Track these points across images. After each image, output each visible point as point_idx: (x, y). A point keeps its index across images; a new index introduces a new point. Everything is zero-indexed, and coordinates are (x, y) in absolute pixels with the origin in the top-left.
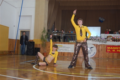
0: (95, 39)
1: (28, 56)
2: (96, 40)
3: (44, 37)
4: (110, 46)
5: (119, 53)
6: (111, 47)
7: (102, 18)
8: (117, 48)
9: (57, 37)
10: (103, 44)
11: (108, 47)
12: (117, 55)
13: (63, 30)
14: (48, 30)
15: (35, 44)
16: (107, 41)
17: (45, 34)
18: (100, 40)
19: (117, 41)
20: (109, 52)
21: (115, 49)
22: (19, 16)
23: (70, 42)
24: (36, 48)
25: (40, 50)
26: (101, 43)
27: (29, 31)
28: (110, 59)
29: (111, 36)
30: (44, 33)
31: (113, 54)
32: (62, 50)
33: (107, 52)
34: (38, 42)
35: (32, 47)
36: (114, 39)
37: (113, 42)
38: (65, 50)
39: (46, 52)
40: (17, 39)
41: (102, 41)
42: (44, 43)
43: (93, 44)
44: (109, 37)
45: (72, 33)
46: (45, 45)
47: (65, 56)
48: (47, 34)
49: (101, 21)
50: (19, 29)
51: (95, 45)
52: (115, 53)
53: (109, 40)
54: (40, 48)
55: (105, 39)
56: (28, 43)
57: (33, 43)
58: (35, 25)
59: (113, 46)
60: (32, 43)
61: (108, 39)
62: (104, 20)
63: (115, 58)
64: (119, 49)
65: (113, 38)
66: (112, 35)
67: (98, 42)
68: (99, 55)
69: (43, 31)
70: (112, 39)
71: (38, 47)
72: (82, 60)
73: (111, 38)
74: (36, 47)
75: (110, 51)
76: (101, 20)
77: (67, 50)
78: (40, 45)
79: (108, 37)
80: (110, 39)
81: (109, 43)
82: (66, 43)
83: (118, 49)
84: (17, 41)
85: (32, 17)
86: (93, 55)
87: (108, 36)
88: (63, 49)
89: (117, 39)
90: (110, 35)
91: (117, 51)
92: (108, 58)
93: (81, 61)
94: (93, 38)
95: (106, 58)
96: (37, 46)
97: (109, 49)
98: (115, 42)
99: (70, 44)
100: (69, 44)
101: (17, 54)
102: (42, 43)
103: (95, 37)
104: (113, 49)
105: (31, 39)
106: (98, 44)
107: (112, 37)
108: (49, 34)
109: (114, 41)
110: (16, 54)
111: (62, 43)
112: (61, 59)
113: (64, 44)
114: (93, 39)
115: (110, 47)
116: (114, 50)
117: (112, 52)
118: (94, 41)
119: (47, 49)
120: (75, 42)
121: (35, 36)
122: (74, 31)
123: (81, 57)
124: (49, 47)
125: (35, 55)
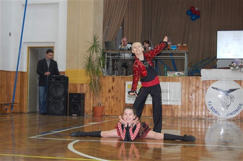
0: (241, 67)
1: (51, 116)
3: (96, 64)
13: (148, 43)
14: (107, 44)
15: (69, 82)
17: (96, 56)
22: (23, 5)
23: (170, 74)
24: (71, 94)
25: (84, 99)
27: (53, 47)
30: (95, 53)
35: (60, 93)
39: (102, 105)
40: (19, 71)
42: (95, 80)
43: (235, 81)
45: (174, 49)
46: (97, 86)
48: (104, 54)
50: (24, 43)
54: (84, 94)
56: (51, 79)
57: (64, 80)
58: (67, 29)
60: (62, 81)
69: (93, 46)
71: (78, 92)
72: (203, 125)
74: (73, 92)
78: (85, 86)
84: (19, 75)
85: (58, 8)
93: (202, 128)
94: (236, 62)
96: (76, 90)
99: (169, 81)
100: (164, 80)
101: (21, 113)
102: (89, 78)
103: (240, 61)
108: (108, 54)
110: (18, 113)
114: (235, 67)
118: (239, 70)
119: (104, 97)
120: (183, 74)
121: (69, 62)
122: (179, 45)
123: (201, 119)
124: (109, 91)
125: (71, 115)
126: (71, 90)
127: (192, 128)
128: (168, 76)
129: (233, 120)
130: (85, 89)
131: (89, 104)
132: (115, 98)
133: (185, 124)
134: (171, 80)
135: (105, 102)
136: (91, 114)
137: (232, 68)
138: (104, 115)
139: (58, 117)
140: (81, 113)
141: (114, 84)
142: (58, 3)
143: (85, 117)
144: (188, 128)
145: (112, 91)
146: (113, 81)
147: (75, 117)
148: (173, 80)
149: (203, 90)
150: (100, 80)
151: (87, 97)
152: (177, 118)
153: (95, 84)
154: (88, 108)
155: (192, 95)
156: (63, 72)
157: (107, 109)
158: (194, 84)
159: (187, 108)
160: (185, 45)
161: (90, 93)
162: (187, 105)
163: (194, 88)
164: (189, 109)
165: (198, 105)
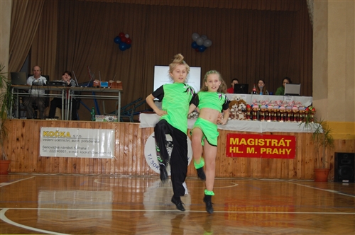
4: (239, 135)
5: (266, 159)
6: (243, 139)
7: (201, 36)
8: (261, 142)
9: (41, 103)
11: (232, 139)
12: (260, 166)
14: (13, 76)
19: (260, 118)
20: (236, 155)
21: (253, 144)
23: (99, 119)
28: (239, 178)
29: (242, 101)
31: (249, 164)
32: (68, 150)
33: (229, 154)
36: (252, 111)
37: (249, 122)
38: (80, 150)
39: (7, 158)
44: (236, 106)
45: (105, 86)
47: (82, 170)
48: (9, 88)
49: (198, 47)
52: (254, 160)
53: (234, 116)
59: (248, 136)
61: (232, 110)
62: (208, 43)
63: (255, 174)
64: (268, 144)
65: (249, 109)
66: (245, 97)
70: (244, 111)
73: (240, 108)
75: (237, 152)
76: (200, 42)
77: (87, 151)
80: (239, 110)
81: (235, 126)
82: (83, 125)
83: (265, 146)
87: (232, 100)
88: (71, 148)
89: (260, 111)
90: (238, 96)
91: (262, 151)
92: (233, 176)
95: (226, 176)
97: (236, 146)
98: (256, 122)
99: (99, 127)
100: (93, 127)
104: (248, 146)
107: (244, 103)
108: (15, 90)
109: (252, 117)
111: (67, 126)
112: (66, 185)
113: (78, 126)
115: (237, 139)
116: (253, 149)
117: (246, 155)
119: (10, 148)
120: (116, 119)
122: (111, 81)
123: (140, 176)
124: (18, 139)
127: (128, 188)
128: (97, 121)
132: (26, 149)
133: (118, 183)
134: (101, 126)
135: (12, 154)
138: (10, 171)
141: (24, 130)
144: (123, 187)
145: (20, 139)
146: (23, 126)
148: (104, 126)
149: (142, 140)
150: (5, 125)
152: (109, 176)
155: (128, 146)
157: (13, 163)
158: (131, 131)
159: (122, 162)
160: (118, 82)
162: (121, 159)
163: (131, 137)
164: (124, 163)
165: (135, 159)
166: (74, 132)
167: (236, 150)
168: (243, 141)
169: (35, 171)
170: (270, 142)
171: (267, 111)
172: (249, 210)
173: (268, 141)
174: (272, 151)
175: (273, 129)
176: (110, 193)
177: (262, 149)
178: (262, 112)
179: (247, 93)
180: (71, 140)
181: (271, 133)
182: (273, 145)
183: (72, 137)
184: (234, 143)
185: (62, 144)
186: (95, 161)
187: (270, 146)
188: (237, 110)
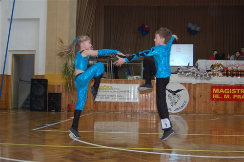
0: (186, 72)
1: (34, 112)
2: (188, 74)
3: (71, 69)
4: (219, 87)
5: (237, 102)
6: (222, 89)
7: (193, 24)
8: (234, 91)
10: (205, 83)
11: (214, 89)
12: (233, 106)
15: (48, 84)
16: (213, 74)
17: (71, 62)
18: (197, 74)
19: (233, 75)
20: (217, 100)
21: (228, 92)
22: (9, 19)
23: (130, 78)
24: (50, 94)
25: (61, 97)
26: (199, 81)
27: (34, 55)
28: (219, 114)
29: (220, 65)
30: (70, 60)
31: (226, 104)
32: (111, 97)
33: (212, 99)
34: (56, 81)
35: (42, 92)
36: (227, 71)
37: (226, 78)
38: (118, 97)
39: (75, 103)
40: (5, 74)
41: (201, 76)
42: (70, 82)
43: (181, 83)
44: (216, 68)
46: (72, 86)
47: (120, 109)
49: (192, 31)
50: (9, 51)
51: (187, 85)
52: (229, 103)
53: (215, 74)
54: (61, 94)
55: (208, 71)
56: (33, 81)
57: (45, 82)
58: (47, 40)
59: (225, 87)
60: (43, 83)
61: (214, 71)
62: (198, 29)
63: (230, 112)
64: (238, 92)
65: (225, 70)
66: (222, 62)
67: (193, 78)
68: (194, 107)
70: (222, 71)
71: (56, 92)
72: (155, 118)
73: (219, 69)
74: (51, 92)
75: (218, 97)
76: (193, 28)
77: (123, 97)
78: (61, 87)
79: (213, 66)
80: (219, 71)
81: (216, 81)
82: (120, 82)
83: (237, 94)
84: (5, 78)
85: (39, 23)
86: (182, 106)
87: (214, 64)
88: (113, 96)
89: (233, 71)
90: (218, 62)
91: (234, 96)
92: (216, 113)
94: (181, 69)
95: (211, 113)
96: (54, 90)
97: (217, 93)
98: (230, 78)
99: (130, 83)
100: (126, 83)
101: (6, 109)
102: (65, 81)
103: (185, 68)
104: (225, 94)
105: (39, 74)
106: (193, 83)
107: (222, 66)
109: (227, 75)
110: (4, 109)
111: (110, 82)
112: (110, 119)
113: (117, 83)
114: (181, 73)
115: (218, 89)
116: (228, 95)
117: (223, 99)
118: (184, 75)
120: (140, 78)
121: (48, 67)
125: (50, 110)
126: (50, 90)
127: (148, 120)
128: (128, 79)
129: (180, 114)
130: (61, 90)
131: (65, 101)
133: (142, 117)
136: (67, 110)
137: (178, 73)
139: (40, 112)
140: (58, 109)
142: (39, 19)
143: (62, 112)
144: (145, 120)
147: (53, 112)
148: (133, 82)
151: (63, 96)
152: (136, 113)
153: (70, 85)
154: (64, 105)
155: (148, 95)
156: (43, 76)
159: (144, 105)
161: (66, 92)
162: (144, 102)
164: (146, 105)
165: (152, 103)
166: (115, 86)
167: (217, 96)
168: (222, 91)
169: (92, 110)
170: (240, 91)
171: (238, 71)
172: (226, 134)
173: (238, 90)
174: (241, 97)
175: (242, 82)
176: (138, 123)
177: (234, 95)
178: (234, 71)
179: (224, 59)
180: (113, 91)
181: (240, 85)
182: (241, 93)
183: (114, 89)
184: (216, 92)
185: (108, 94)
186: (128, 104)
187: (240, 94)
188: (217, 70)
